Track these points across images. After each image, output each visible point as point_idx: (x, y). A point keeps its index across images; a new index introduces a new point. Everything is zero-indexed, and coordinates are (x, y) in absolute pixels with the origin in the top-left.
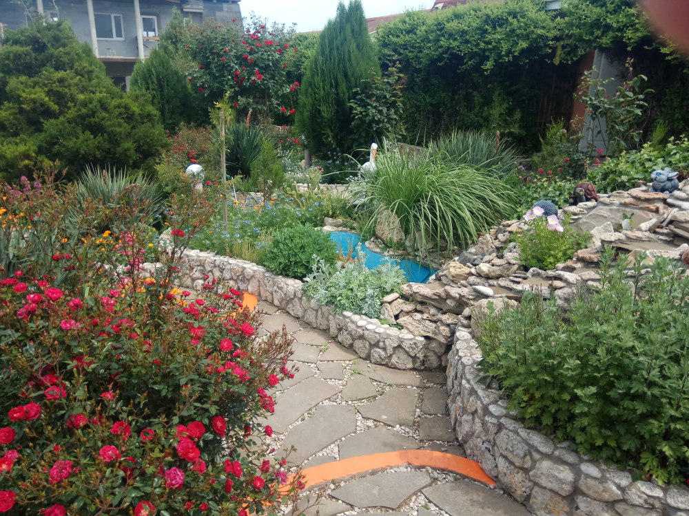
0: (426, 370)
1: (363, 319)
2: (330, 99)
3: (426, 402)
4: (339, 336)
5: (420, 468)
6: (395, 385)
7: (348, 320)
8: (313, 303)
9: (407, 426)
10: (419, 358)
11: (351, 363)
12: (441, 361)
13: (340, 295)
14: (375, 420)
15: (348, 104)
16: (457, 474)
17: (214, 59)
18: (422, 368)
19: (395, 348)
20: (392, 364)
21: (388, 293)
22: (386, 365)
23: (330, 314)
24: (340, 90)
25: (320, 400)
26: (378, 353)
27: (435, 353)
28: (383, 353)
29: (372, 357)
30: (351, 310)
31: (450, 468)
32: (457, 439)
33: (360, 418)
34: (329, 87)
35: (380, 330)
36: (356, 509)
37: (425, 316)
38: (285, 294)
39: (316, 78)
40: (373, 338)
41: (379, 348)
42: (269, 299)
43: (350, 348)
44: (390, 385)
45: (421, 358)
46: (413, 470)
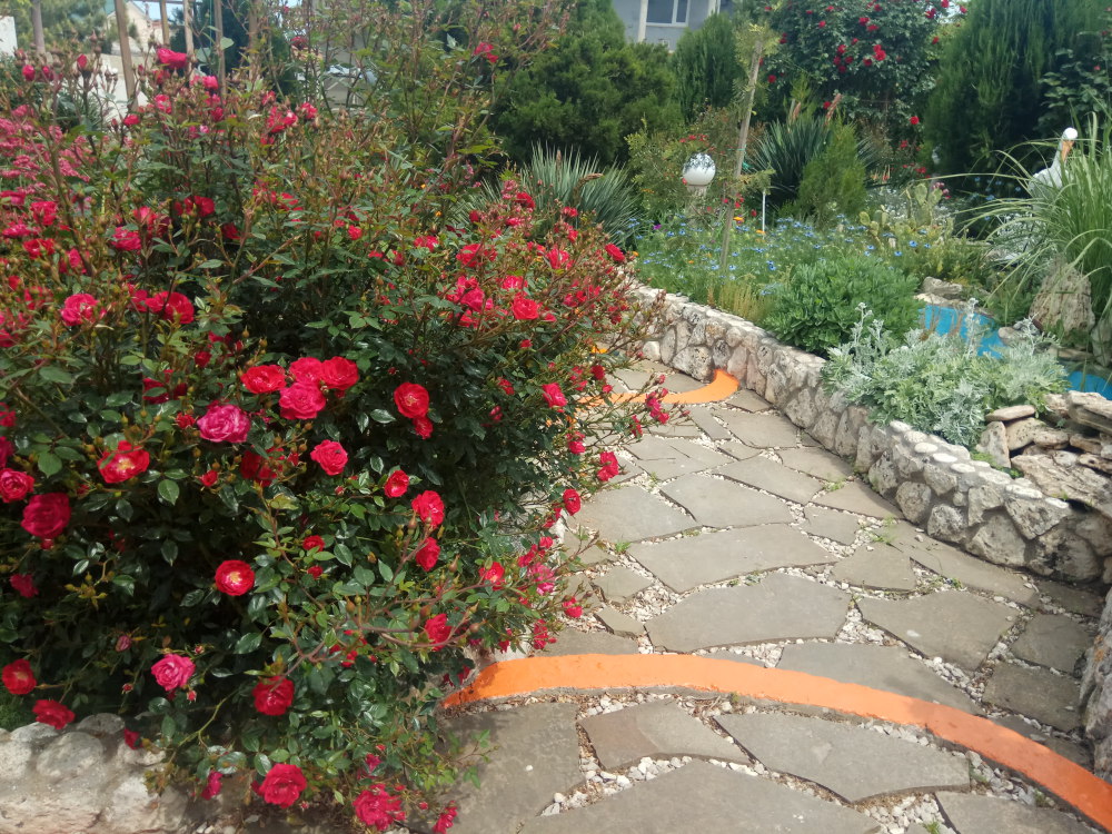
0: (1055, 578)
1: (932, 442)
2: (1002, 70)
3: (1030, 637)
4: (872, 470)
5: (952, 747)
6: (965, 585)
7: (896, 438)
8: (836, 400)
9: (962, 666)
10: (1043, 547)
11: (880, 523)
12: (1102, 569)
13: (894, 386)
14: (887, 633)
15: (1040, 81)
16: (1047, 793)
17: (806, 25)
18: (1048, 571)
19: (989, 513)
20: (974, 547)
21: (1009, 403)
22: (960, 546)
23: (865, 424)
24: (1029, 53)
25: (782, 563)
26: (945, 515)
27: (1089, 545)
28: (957, 517)
29: (930, 523)
30: (909, 419)
31: (1035, 775)
32: (1082, 730)
33: (857, 618)
34: (1005, 47)
35: (966, 468)
36: (759, 767)
37: (1085, 459)
38: (789, 380)
39: (982, 31)
40: (943, 481)
41: (952, 505)
42: (759, 387)
43: (889, 498)
44: (954, 584)
45: (1050, 549)
46: (933, 746)
